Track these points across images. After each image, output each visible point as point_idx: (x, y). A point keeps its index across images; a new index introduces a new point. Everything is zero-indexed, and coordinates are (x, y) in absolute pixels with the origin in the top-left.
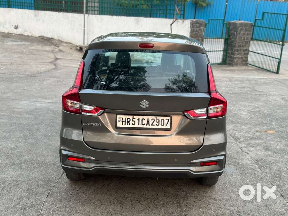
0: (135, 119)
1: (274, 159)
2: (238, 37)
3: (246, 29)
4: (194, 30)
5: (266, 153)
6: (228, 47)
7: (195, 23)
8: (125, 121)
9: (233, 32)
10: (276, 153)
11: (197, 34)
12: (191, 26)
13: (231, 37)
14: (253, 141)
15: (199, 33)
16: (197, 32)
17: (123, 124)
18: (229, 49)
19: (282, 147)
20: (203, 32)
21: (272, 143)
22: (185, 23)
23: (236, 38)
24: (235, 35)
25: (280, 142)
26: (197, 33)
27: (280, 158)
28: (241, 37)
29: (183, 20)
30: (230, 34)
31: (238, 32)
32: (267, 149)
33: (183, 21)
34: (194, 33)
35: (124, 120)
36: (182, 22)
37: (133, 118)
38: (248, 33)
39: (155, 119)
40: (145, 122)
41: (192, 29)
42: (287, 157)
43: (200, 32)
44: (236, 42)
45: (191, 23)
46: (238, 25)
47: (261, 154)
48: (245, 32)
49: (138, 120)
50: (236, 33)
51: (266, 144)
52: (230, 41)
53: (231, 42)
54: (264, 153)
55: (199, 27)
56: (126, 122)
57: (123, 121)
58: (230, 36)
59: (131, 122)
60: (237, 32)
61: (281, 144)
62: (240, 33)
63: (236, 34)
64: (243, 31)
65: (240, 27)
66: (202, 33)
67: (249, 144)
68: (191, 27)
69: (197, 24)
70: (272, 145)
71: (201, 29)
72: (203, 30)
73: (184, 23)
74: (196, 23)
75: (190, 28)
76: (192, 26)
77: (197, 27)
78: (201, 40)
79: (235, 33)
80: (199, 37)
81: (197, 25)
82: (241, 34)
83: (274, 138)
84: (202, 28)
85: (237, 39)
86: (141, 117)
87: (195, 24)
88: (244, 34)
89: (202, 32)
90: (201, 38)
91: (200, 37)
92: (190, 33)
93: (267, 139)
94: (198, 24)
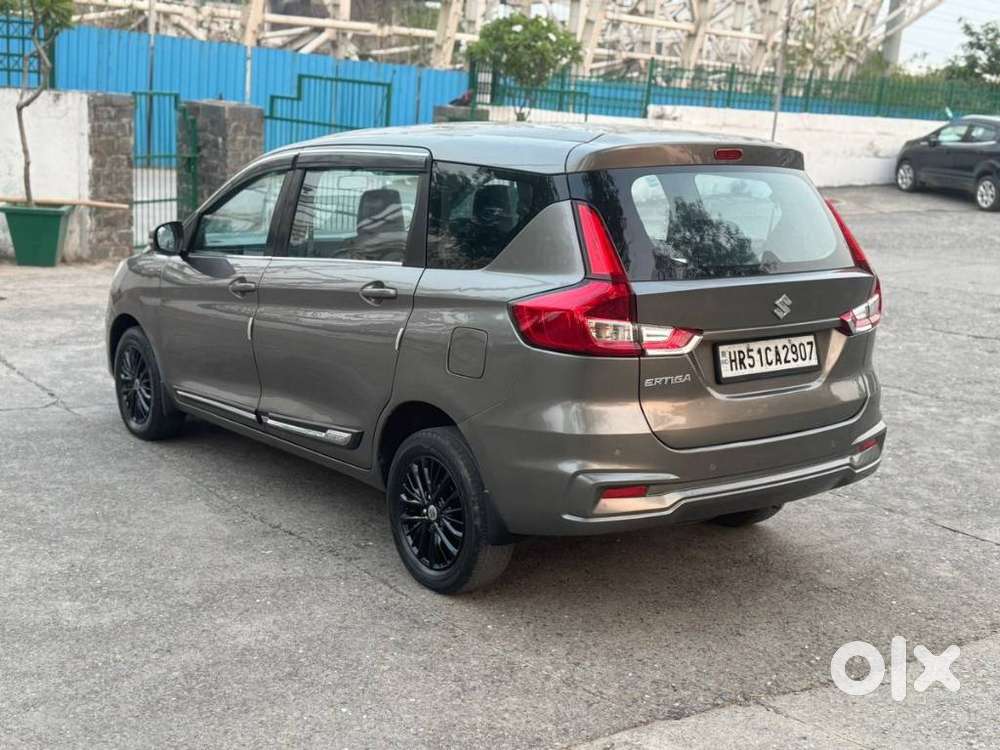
0: (752, 350)
2: (230, 154)
3: (248, 126)
4: (100, 127)
6: (199, 188)
7: (103, 101)
8: (735, 361)
9: (211, 137)
11: (110, 143)
12: (90, 115)
13: (204, 152)
15: (118, 138)
16: (111, 134)
17: (732, 369)
18: (202, 191)
20: (130, 135)
22: (66, 102)
23: (225, 155)
24: (221, 146)
26: (111, 138)
28: (240, 155)
29: (53, 92)
30: (201, 144)
31: (229, 138)
33: (57, 97)
34: (103, 138)
35: (733, 358)
36: (51, 98)
37: (749, 350)
38: (254, 141)
39: (789, 346)
40: (772, 356)
41: (96, 124)
43: (120, 134)
44: (227, 171)
45: (89, 102)
46: (227, 115)
48: (247, 137)
49: (759, 352)
50: (224, 139)
52: (204, 165)
53: (206, 170)
55: (115, 116)
56: (738, 361)
57: (732, 361)
58: (199, 149)
59: (747, 361)
60: (227, 135)
62: (234, 140)
63: (224, 144)
64: (242, 135)
65: (234, 120)
66: (125, 138)
68: (93, 116)
69: (109, 108)
71: (123, 125)
72: (130, 127)
73: (62, 101)
74: (106, 105)
75: (90, 121)
76: (92, 111)
77: (110, 118)
78: (125, 163)
79: (220, 140)
80: (117, 152)
81: (109, 112)
82: (237, 143)
84: (125, 120)
85: (228, 161)
86: (763, 345)
87: (103, 108)
88: (245, 143)
89: (125, 135)
90: (124, 157)
91: (122, 154)
92: (90, 137)
94: (113, 106)
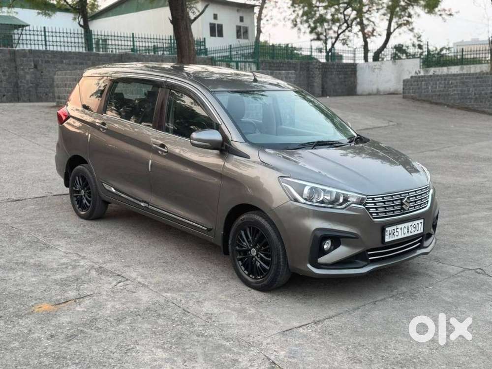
1: (23, 254)
5: (39, 259)
10: (22, 263)
14: (70, 274)
19: (11, 275)
21: (33, 279)
25: (18, 285)
27: (14, 257)
32: (39, 267)
42: (2, 261)
47: (45, 257)
51: (45, 275)
54: (41, 260)
61: (15, 281)
67: (74, 267)
70: (33, 274)
83: (31, 291)
93: (46, 284)
